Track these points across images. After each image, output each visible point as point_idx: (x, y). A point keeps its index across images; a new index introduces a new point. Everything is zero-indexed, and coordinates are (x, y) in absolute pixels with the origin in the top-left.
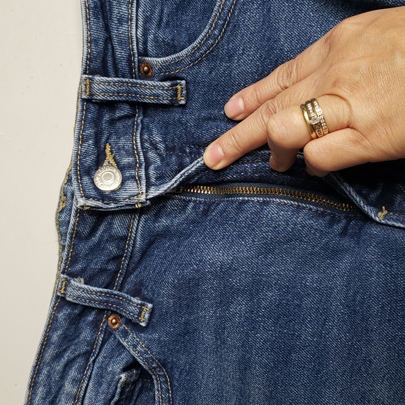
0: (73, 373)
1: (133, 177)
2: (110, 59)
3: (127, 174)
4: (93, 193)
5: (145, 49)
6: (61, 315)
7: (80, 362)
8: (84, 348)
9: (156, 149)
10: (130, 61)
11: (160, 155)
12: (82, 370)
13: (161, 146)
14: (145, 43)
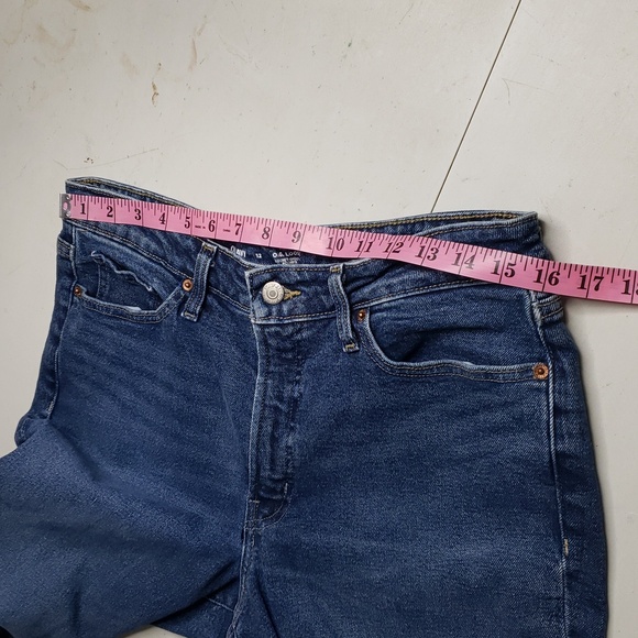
0: (153, 246)
1: (270, 314)
2: (361, 282)
3: (274, 309)
4: (256, 282)
5: (376, 311)
6: (190, 242)
7: (161, 252)
8: (169, 258)
9: (297, 333)
10: (364, 300)
11: (292, 335)
12: (155, 253)
13: (299, 337)
14: (380, 311)
